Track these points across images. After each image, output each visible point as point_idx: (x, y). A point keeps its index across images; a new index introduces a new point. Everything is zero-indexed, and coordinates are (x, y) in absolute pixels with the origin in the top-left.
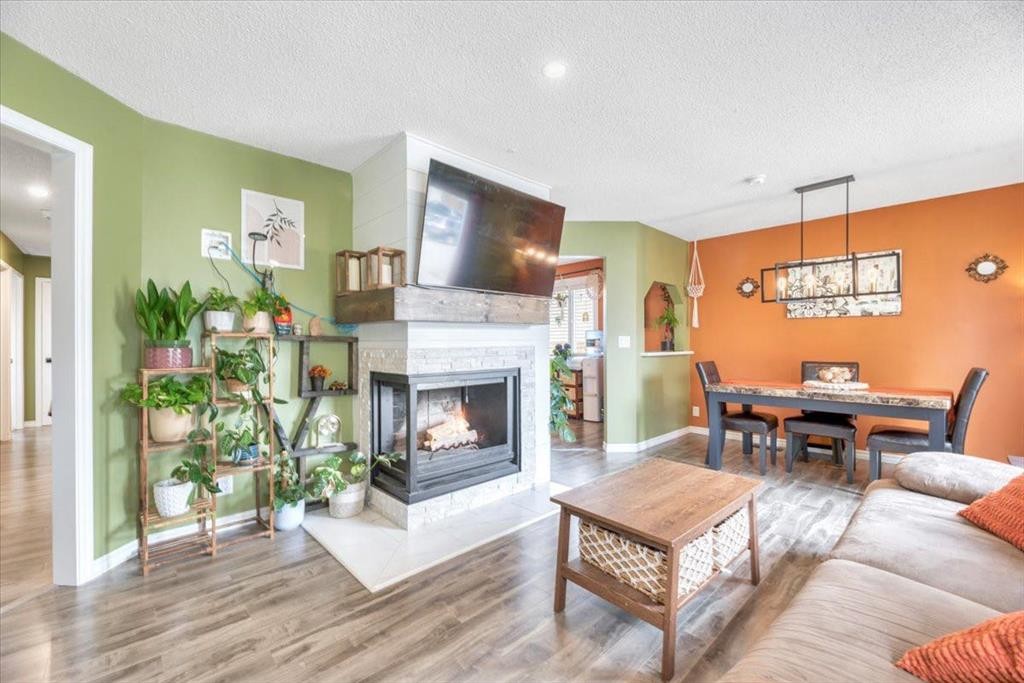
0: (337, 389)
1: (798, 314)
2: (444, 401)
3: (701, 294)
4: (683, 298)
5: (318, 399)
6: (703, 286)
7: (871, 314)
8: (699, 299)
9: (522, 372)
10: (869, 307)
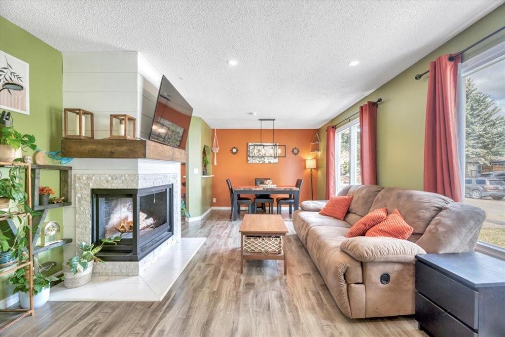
0: (57, 203)
1: (250, 162)
2: (128, 204)
3: (217, 151)
4: (211, 153)
5: (46, 211)
6: (218, 148)
7: (271, 163)
8: (217, 153)
9: (174, 186)
10: (271, 161)
